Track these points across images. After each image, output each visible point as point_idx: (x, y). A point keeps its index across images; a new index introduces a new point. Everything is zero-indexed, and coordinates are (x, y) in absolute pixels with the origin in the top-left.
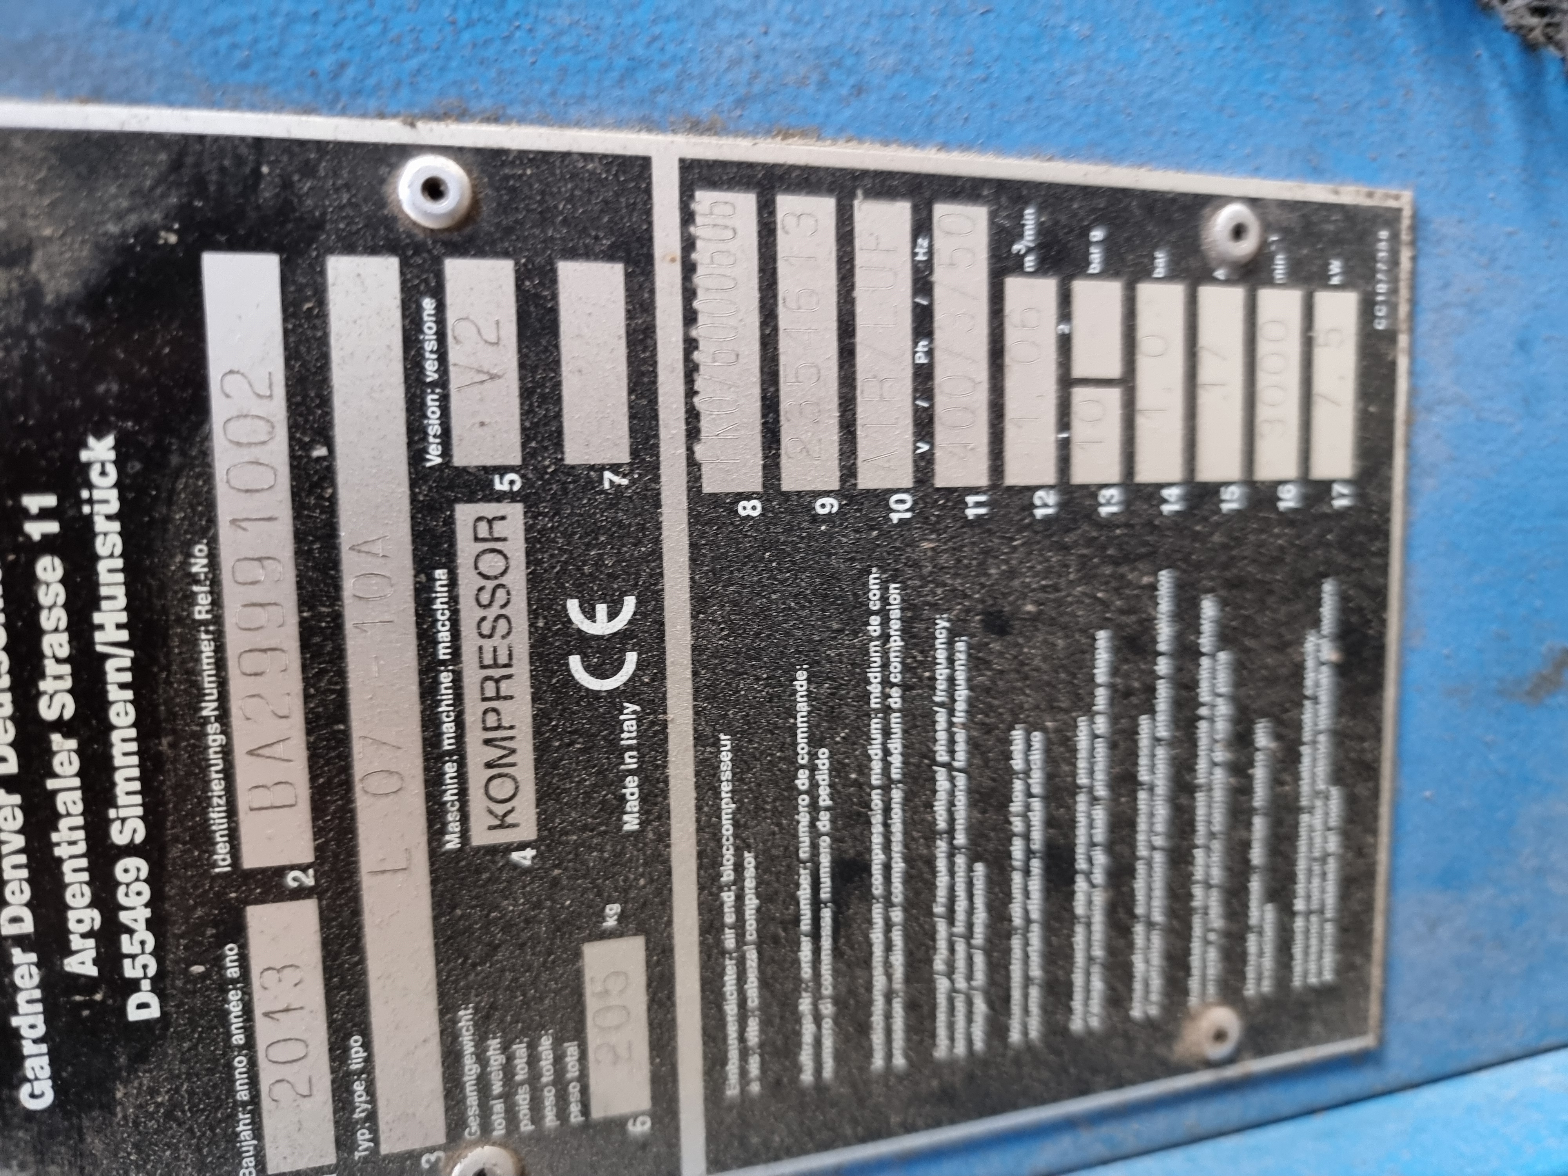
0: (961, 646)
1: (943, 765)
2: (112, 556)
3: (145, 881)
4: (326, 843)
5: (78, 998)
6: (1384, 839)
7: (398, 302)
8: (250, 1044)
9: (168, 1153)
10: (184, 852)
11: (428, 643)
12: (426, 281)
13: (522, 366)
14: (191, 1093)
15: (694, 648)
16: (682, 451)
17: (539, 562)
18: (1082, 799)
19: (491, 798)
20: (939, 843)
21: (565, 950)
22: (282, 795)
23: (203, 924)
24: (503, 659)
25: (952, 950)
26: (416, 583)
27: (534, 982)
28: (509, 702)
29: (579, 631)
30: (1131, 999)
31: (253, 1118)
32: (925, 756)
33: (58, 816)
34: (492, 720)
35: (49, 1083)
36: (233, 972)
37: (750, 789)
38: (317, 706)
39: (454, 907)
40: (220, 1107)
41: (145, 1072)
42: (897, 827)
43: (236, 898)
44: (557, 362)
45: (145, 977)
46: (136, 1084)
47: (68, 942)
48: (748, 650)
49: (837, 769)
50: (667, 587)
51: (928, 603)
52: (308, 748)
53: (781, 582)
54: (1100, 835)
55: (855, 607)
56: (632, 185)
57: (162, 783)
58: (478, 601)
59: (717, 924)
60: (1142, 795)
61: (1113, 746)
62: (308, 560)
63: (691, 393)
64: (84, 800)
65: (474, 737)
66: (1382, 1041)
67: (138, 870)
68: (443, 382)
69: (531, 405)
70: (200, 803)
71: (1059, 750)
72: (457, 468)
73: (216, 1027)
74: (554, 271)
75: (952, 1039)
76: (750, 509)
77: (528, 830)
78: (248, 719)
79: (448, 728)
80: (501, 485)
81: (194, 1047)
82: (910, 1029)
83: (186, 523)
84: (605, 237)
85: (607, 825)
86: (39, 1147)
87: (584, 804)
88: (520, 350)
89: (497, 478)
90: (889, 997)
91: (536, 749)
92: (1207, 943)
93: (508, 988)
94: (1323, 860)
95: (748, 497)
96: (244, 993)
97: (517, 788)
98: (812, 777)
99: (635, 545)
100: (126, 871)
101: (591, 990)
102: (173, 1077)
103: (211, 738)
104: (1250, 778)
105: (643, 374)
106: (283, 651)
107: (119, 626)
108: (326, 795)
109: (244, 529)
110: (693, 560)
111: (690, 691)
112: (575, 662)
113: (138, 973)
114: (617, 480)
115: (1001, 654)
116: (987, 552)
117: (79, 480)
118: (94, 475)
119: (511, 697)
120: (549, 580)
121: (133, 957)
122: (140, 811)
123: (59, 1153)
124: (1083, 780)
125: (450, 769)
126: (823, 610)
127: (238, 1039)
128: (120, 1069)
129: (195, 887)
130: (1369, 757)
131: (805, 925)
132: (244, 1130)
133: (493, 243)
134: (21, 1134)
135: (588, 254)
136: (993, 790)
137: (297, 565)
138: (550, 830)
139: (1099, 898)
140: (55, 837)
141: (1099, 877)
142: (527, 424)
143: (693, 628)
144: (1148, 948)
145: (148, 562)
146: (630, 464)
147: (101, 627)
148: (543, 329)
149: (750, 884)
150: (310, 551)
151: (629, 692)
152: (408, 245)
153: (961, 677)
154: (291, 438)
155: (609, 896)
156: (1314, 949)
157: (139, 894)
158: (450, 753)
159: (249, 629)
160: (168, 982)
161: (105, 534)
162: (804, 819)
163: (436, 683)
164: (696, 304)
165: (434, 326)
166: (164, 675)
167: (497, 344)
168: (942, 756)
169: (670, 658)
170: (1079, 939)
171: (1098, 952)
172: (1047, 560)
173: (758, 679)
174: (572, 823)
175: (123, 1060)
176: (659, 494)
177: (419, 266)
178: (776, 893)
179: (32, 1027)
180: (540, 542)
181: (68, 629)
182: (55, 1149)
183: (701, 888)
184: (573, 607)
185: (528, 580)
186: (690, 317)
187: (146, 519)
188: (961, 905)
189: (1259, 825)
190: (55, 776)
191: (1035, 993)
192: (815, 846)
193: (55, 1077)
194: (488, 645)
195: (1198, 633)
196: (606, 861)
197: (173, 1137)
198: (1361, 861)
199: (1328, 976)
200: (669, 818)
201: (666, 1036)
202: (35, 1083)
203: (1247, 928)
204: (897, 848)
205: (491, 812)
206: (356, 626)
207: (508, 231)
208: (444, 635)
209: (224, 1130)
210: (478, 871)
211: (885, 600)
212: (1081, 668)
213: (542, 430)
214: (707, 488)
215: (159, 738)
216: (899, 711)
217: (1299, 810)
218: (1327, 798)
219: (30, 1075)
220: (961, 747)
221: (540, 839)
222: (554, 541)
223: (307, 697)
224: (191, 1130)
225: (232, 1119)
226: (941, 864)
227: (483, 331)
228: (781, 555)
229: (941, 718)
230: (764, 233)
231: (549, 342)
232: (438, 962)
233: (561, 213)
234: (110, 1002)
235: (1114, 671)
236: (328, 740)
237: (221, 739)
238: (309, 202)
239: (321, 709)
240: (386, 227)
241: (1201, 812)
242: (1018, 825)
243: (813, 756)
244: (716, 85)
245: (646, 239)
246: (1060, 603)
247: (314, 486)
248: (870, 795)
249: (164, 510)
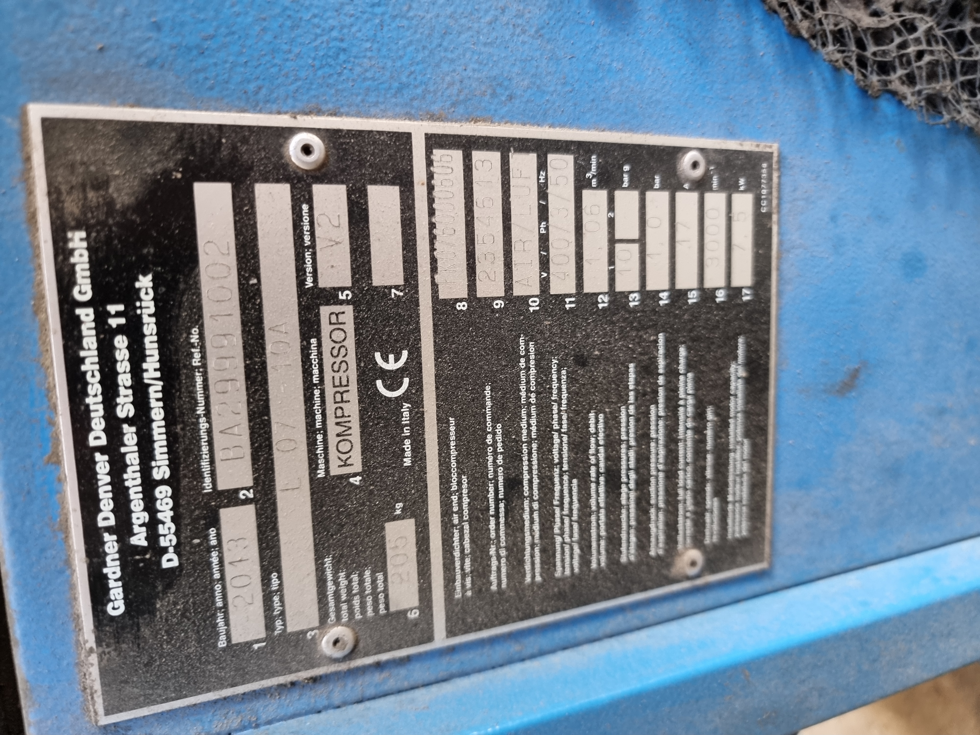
0: (564, 372)
1: (556, 431)
2: (151, 335)
3: (171, 497)
4: (259, 476)
5: (137, 557)
6: (770, 465)
7: (290, 206)
8: (222, 579)
9: (183, 635)
10: (189, 482)
11: (308, 375)
12: (304, 196)
13: (351, 237)
14: (194, 603)
15: (436, 376)
16: (429, 278)
17: (361, 334)
18: (623, 446)
19: (339, 451)
20: (555, 469)
21: (377, 526)
22: (238, 452)
23: (199, 518)
24: (344, 382)
25: (562, 522)
26: (301, 346)
27: (362, 542)
28: (348, 404)
29: (381, 368)
30: (650, 546)
31: (225, 615)
32: (548, 427)
33: (127, 466)
34: (339, 413)
35: (123, 601)
36: (214, 542)
37: (464, 444)
38: (254, 408)
39: (322, 507)
40: (208, 611)
41: (171, 593)
42: (535, 462)
43: (215, 505)
44: (368, 235)
45: (171, 546)
46: (167, 599)
47: (132, 529)
48: (462, 376)
49: (505, 434)
50: (422, 345)
51: (548, 352)
52: (250, 429)
53: (478, 342)
54: (632, 465)
55: (513, 354)
56: (402, 147)
57: (178, 448)
58: (332, 354)
59: (449, 512)
60: (653, 444)
61: (637, 420)
62: (248, 335)
63: (432, 249)
64: (140, 457)
65: (331, 421)
66: (772, 565)
67: (167, 492)
68: (313, 246)
69: (356, 256)
70: (196, 457)
71: (611, 423)
72: (321, 288)
73: (205, 570)
74: (366, 190)
75: (563, 567)
76: (462, 306)
77: (358, 467)
78: (220, 415)
79: (318, 417)
80: (342, 297)
81: (195, 580)
82: (542, 562)
83: (188, 317)
84: (390, 173)
85: (396, 464)
86: (117, 635)
87: (384, 453)
88: (350, 230)
89: (340, 293)
90: (533, 546)
91: (361, 426)
92: (686, 517)
93: (349, 546)
94: (741, 475)
95: (461, 300)
96: (219, 553)
97: (352, 446)
98: (494, 438)
99: (407, 325)
100: (161, 492)
101: (388, 546)
102: (185, 596)
103: (201, 425)
104: (705, 435)
105: (409, 240)
106: (236, 380)
107: (155, 370)
108: (259, 452)
109: (217, 320)
110: (435, 332)
111: (435, 396)
112: (379, 383)
113: (167, 544)
114: (398, 293)
115: (583, 376)
116: (575, 326)
117: (135, 297)
118: (142, 294)
119: (349, 401)
120: (366, 343)
121: (165, 536)
122: (167, 462)
123: (127, 637)
124: (624, 437)
125: (320, 437)
126: (498, 356)
127: (217, 576)
128: (159, 593)
129: (195, 500)
130: (762, 424)
131: (492, 512)
132: (220, 621)
133: (336, 176)
134: (107, 629)
135: (382, 182)
136: (581, 442)
137: (243, 338)
138: (368, 467)
139: (633, 495)
140: (125, 476)
141: (632, 485)
142: (354, 266)
143: (435, 366)
144: (657, 520)
145: (169, 338)
146: (404, 285)
147: (146, 370)
148: (361, 219)
149: (465, 491)
150: (250, 331)
151: (405, 397)
152: (294, 178)
153: (564, 387)
154: (239, 274)
155: (397, 499)
156: (737, 520)
157: (167, 504)
158: (319, 430)
159: (220, 370)
160: (182, 548)
161: (148, 324)
162: (490, 459)
163: (313, 394)
164: (435, 206)
165: (308, 218)
166: (178, 393)
167: (339, 226)
168: (555, 427)
169: (425, 381)
170: (624, 516)
171: (633, 523)
172: (605, 329)
173: (467, 390)
174: (378, 463)
175: (160, 588)
176: (418, 300)
177: (300, 188)
178: (478, 495)
179: (114, 573)
180: (361, 324)
181: (131, 372)
182: (125, 635)
183: (442, 494)
184: (378, 355)
185: (356, 343)
186: (432, 212)
187: (168, 316)
188: (566, 500)
189: (710, 458)
190: (125, 445)
191: (603, 543)
192: (495, 472)
193: (125, 598)
194: (337, 376)
195: (678, 364)
196: (395, 481)
197: (185, 626)
198: (759, 476)
199: (745, 533)
200: (425, 460)
201: (426, 569)
202: (115, 602)
203: (705, 510)
204: (535, 472)
205: (339, 458)
206: (273, 368)
207: (343, 171)
208: (316, 371)
209: (211, 622)
210: (334, 488)
211: (527, 350)
212: (622, 382)
213: (361, 269)
214: (441, 297)
215: (176, 425)
216: (535, 404)
217: (729, 451)
218: (742, 444)
219: (112, 598)
220: (565, 422)
221: (364, 471)
222: (368, 323)
223: (249, 403)
224: (194, 622)
225: (214, 616)
226: (557, 480)
227: (332, 221)
228: (477, 329)
229: (555, 408)
230: (467, 170)
231: (364, 226)
232: (314, 535)
233: (368, 161)
234: (154, 559)
235: (637, 383)
236: (259, 425)
237: (207, 425)
238: (245, 157)
239: (256, 409)
240: (283, 169)
241: (681, 452)
242: (593, 460)
243: (494, 427)
244: (442, 96)
245: (410, 174)
246: (611, 350)
247: (251, 298)
248: (522, 446)
249: (177, 311)
